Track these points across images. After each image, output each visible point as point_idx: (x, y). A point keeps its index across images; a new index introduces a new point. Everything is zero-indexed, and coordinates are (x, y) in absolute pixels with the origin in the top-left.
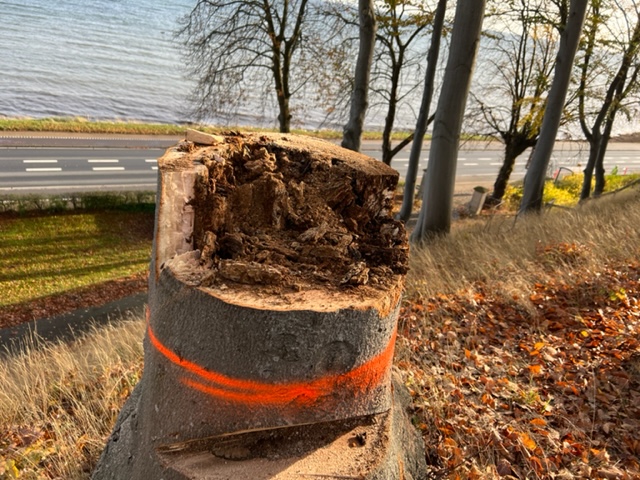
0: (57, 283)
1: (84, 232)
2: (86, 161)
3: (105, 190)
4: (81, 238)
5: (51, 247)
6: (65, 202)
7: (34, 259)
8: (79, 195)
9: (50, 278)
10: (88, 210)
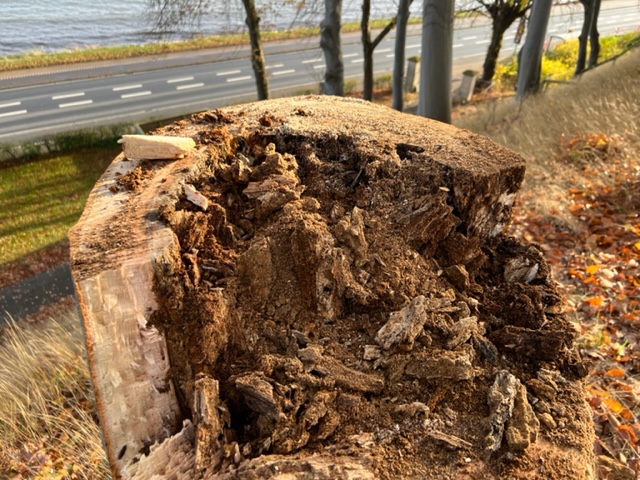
0: (49, 233)
1: (64, 176)
2: (50, 98)
3: (77, 128)
4: (63, 183)
5: (34, 196)
6: (38, 147)
7: (20, 211)
8: (51, 137)
9: (41, 229)
10: (64, 152)
